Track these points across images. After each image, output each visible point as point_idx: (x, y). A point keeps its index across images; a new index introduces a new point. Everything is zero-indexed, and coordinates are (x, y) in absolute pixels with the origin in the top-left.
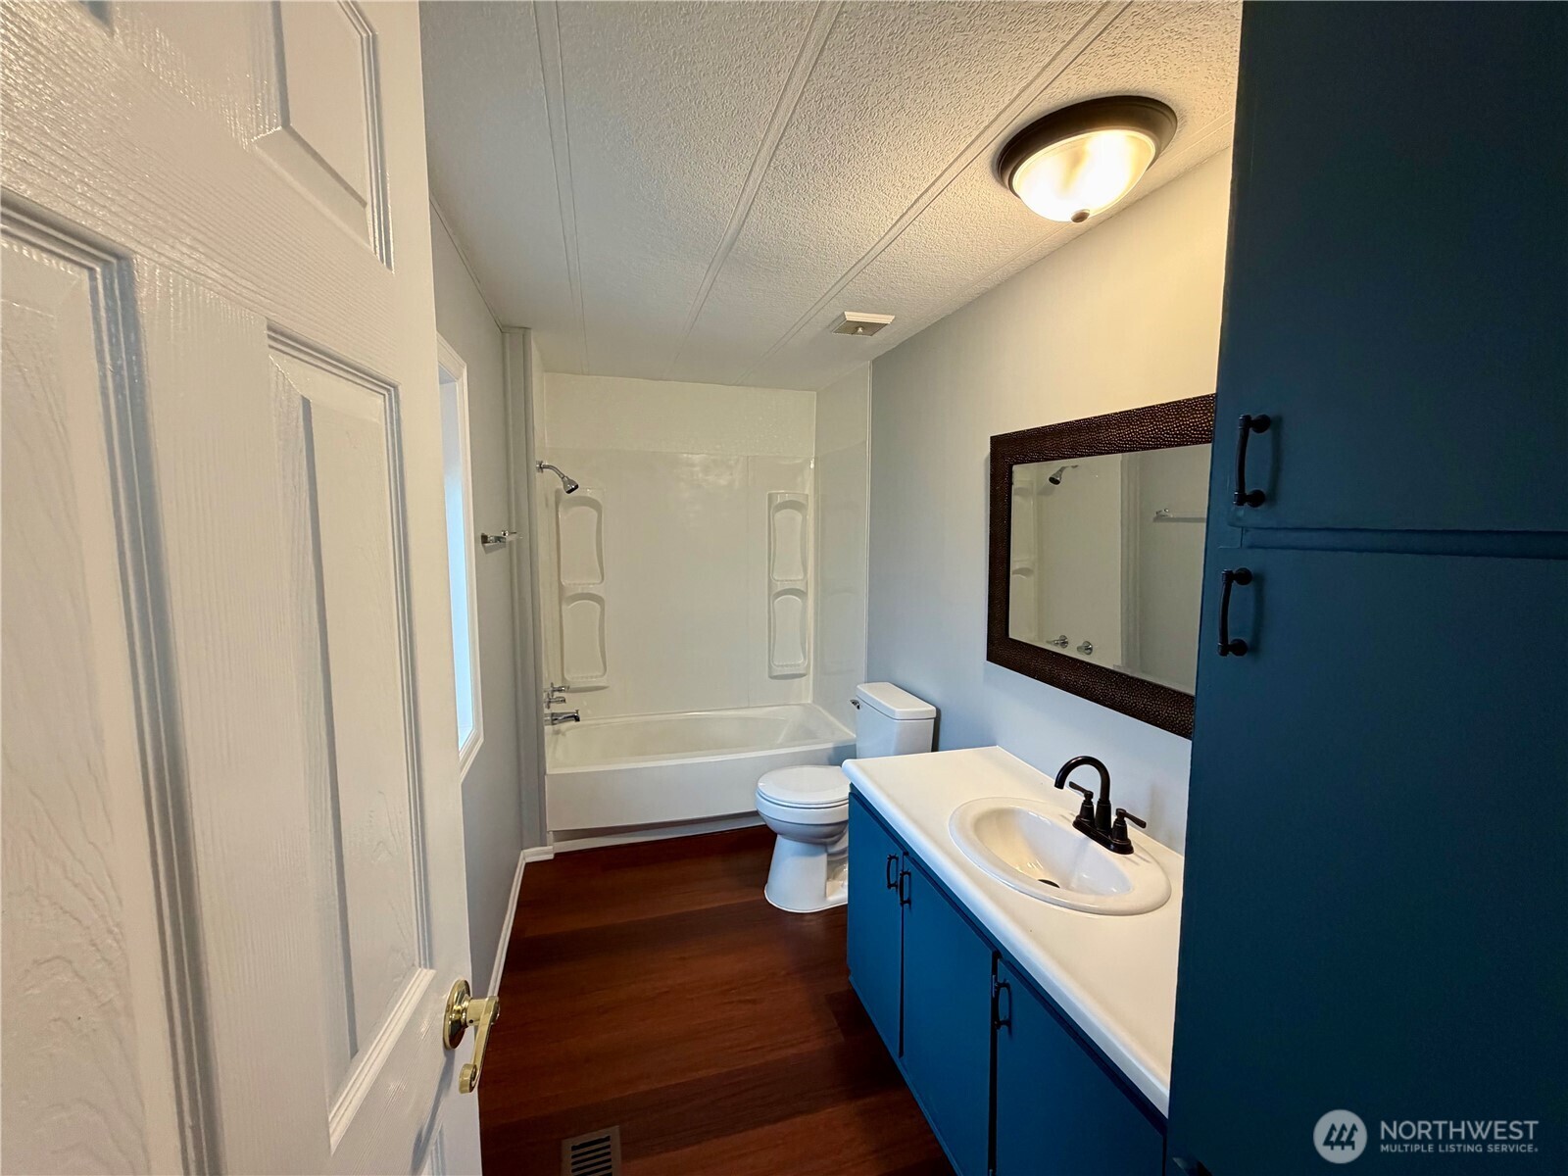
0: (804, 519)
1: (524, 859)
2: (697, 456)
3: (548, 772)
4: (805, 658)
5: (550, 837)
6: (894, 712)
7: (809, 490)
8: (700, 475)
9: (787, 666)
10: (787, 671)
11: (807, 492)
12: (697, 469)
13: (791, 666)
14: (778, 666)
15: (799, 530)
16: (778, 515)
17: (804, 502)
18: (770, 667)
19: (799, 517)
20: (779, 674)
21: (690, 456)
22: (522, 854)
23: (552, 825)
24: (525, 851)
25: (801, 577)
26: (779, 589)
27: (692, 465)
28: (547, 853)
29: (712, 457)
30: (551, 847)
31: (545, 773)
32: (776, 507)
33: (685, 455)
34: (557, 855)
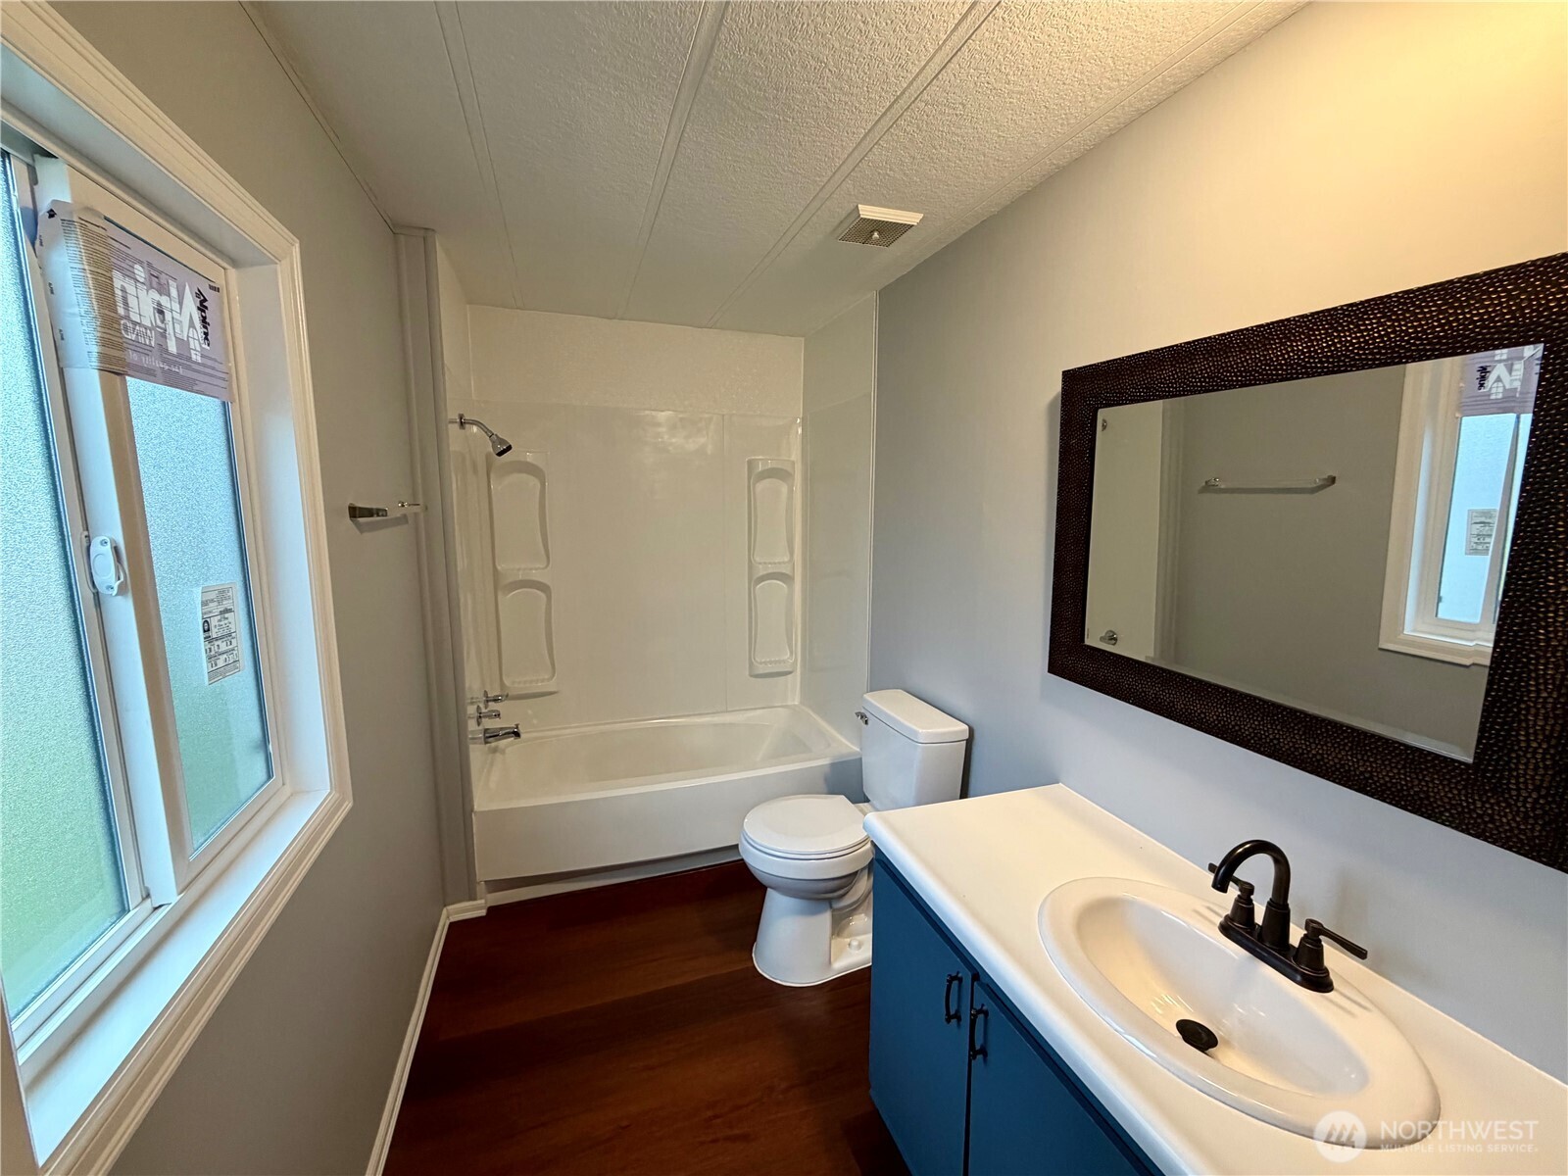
0: (791, 491)
1: (448, 917)
2: (663, 413)
3: (476, 808)
4: (791, 653)
5: (481, 888)
6: (916, 733)
7: (796, 455)
8: (666, 437)
9: (771, 662)
10: (770, 669)
11: (793, 458)
12: (663, 429)
13: (776, 662)
14: (761, 663)
15: (786, 502)
16: (760, 486)
17: (789, 469)
18: (751, 664)
19: (784, 489)
20: (761, 672)
21: (654, 413)
22: (445, 911)
23: (483, 873)
24: (450, 907)
25: (786, 559)
26: (762, 573)
27: (659, 425)
28: (479, 908)
29: (681, 416)
30: (483, 901)
31: (472, 810)
32: (755, 476)
33: (647, 412)
34: (491, 910)
